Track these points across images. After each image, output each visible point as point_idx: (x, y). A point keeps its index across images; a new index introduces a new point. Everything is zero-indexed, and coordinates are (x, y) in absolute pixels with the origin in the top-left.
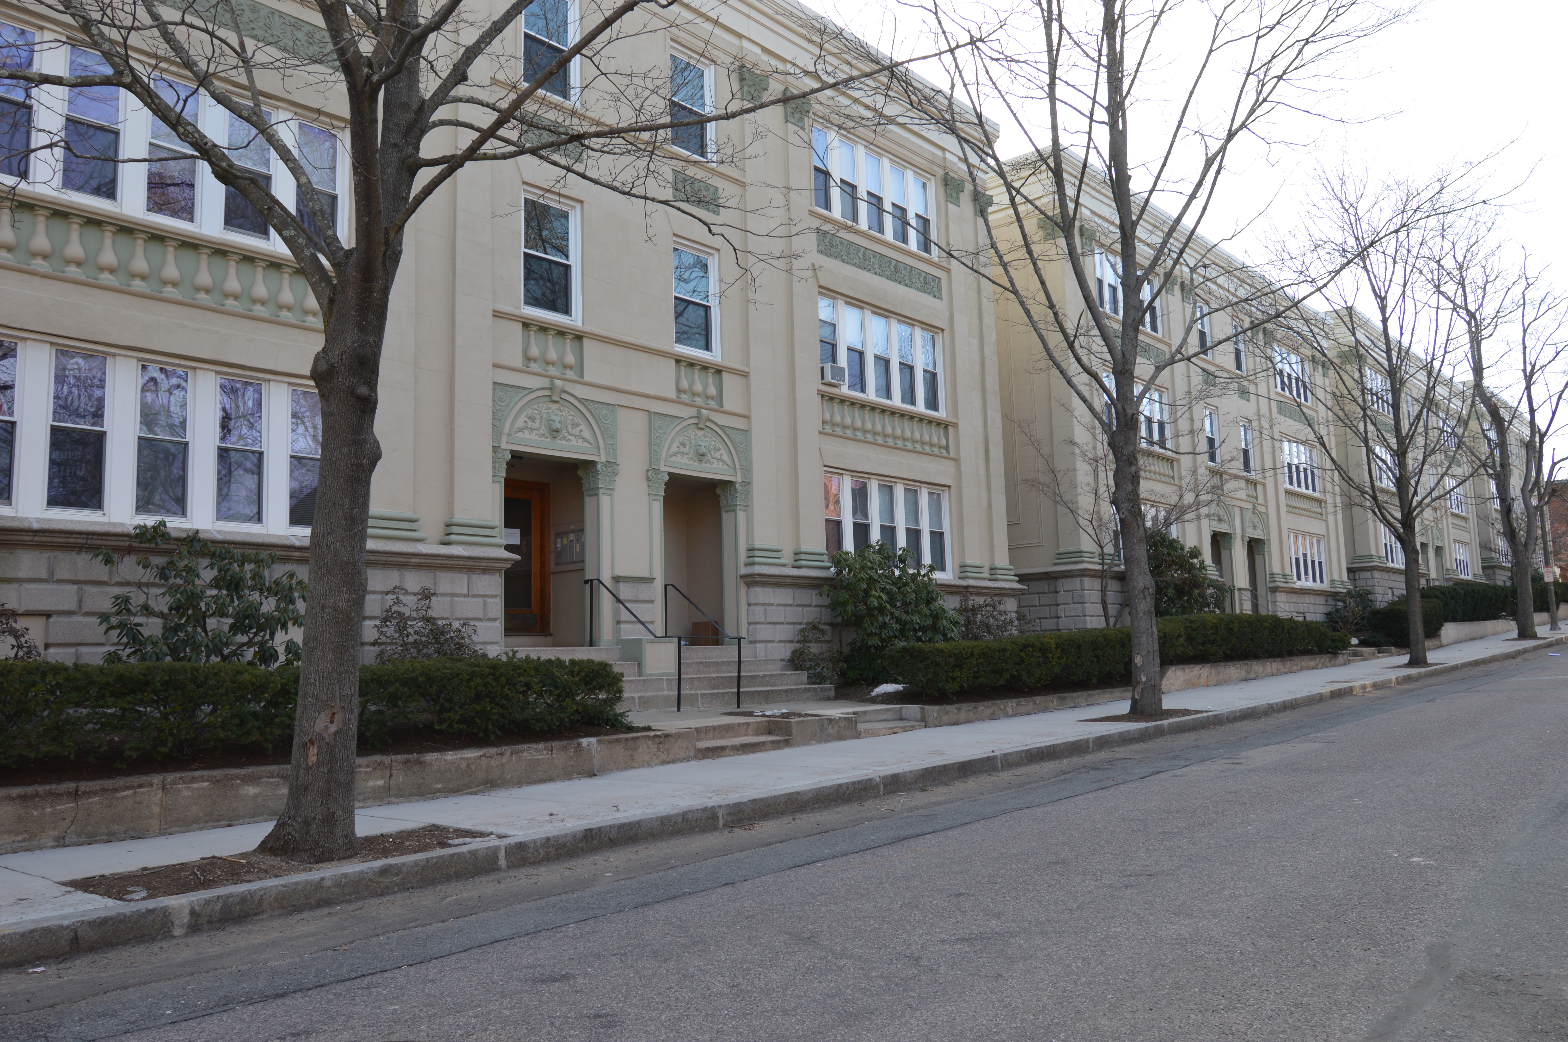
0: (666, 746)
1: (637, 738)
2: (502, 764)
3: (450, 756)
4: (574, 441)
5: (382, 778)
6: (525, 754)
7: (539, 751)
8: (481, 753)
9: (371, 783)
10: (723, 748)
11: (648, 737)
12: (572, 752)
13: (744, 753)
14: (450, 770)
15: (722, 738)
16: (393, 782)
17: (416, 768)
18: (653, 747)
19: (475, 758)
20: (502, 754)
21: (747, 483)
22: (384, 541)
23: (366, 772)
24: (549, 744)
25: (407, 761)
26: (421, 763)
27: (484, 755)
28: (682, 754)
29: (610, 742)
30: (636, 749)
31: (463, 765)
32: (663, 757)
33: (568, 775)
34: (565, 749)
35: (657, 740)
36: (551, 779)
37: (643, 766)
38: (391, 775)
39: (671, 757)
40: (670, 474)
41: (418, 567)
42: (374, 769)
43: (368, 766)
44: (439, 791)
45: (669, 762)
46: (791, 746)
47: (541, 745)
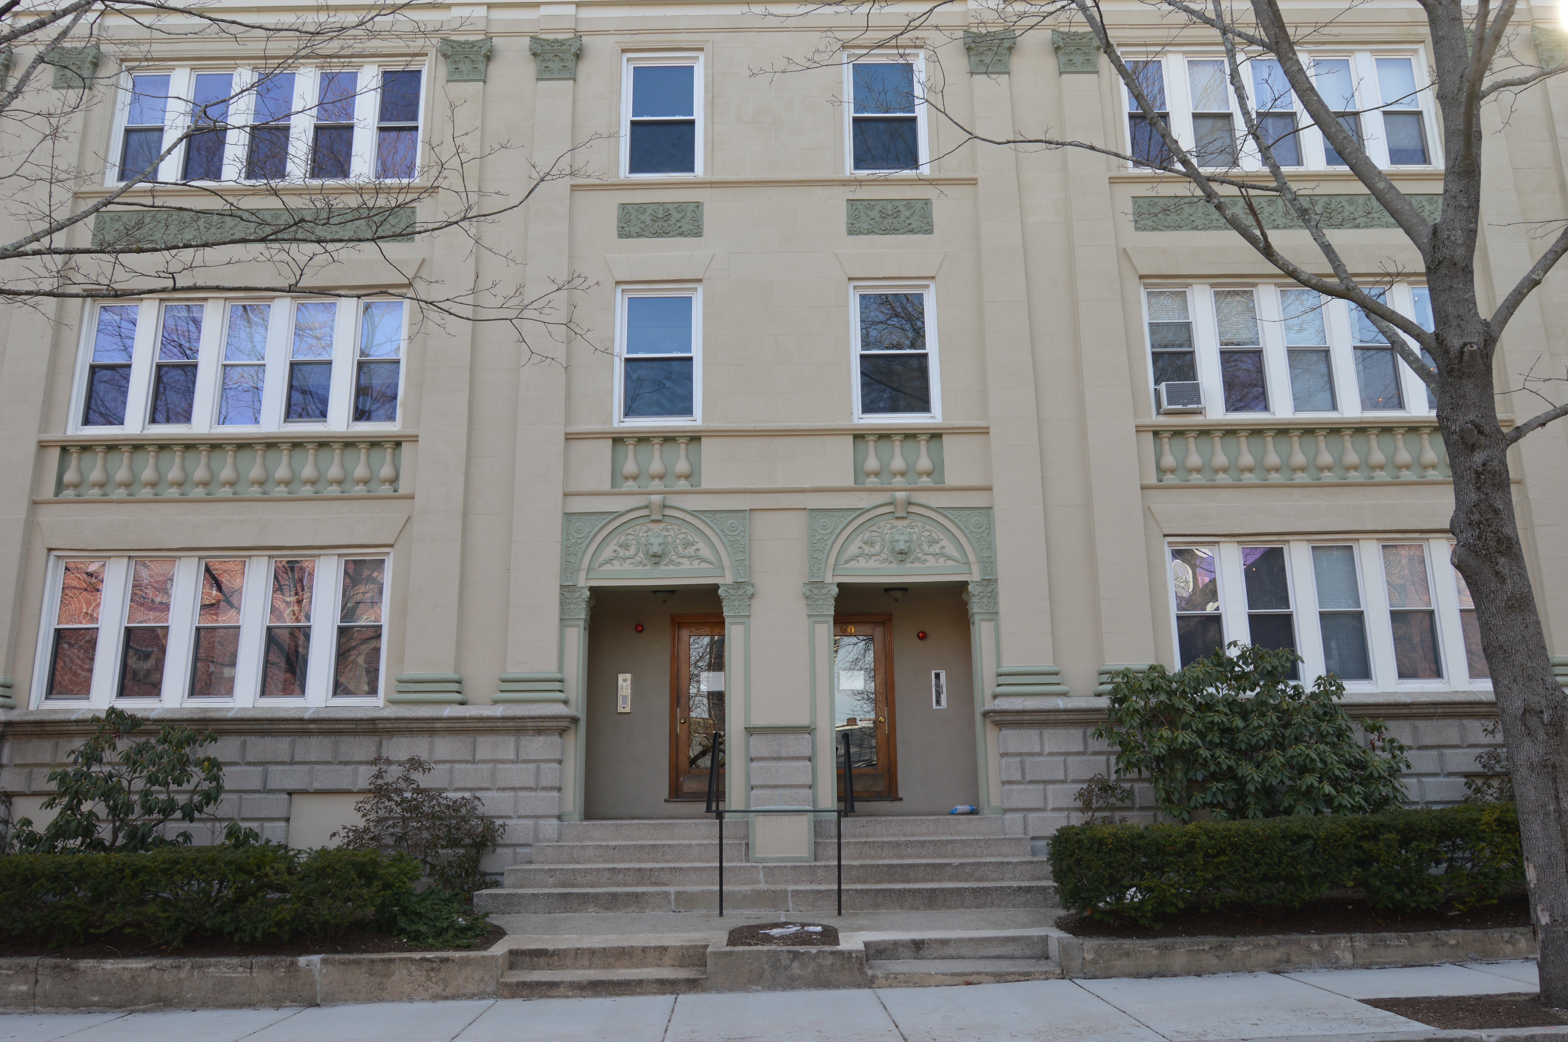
0: (442, 975)
1: (391, 960)
2: (180, 980)
3: (110, 965)
4: (686, 564)
5: (26, 983)
6: (211, 970)
7: (233, 968)
8: (150, 964)
9: (13, 988)
10: (552, 985)
11: (412, 960)
12: (281, 973)
13: (596, 994)
14: (109, 980)
15: (609, 966)
16: (39, 989)
17: (67, 976)
18: (419, 975)
19: (142, 970)
20: (178, 967)
21: (990, 582)
22: (410, 706)
23: (8, 975)
24: (247, 960)
25: (56, 967)
26: (73, 970)
27: (154, 967)
28: (472, 988)
29: (343, 963)
30: (388, 976)
31: (127, 976)
32: (438, 989)
33: (277, 1003)
34: (271, 967)
35: (426, 965)
36: (251, 1005)
37: (400, 1000)
38: (37, 982)
39: (450, 991)
40: (839, 585)
41: (450, 731)
42: (17, 972)
43: (9, 968)
44: (95, 1004)
45: (446, 998)
46: (704, 990)
47: (235, 961)
